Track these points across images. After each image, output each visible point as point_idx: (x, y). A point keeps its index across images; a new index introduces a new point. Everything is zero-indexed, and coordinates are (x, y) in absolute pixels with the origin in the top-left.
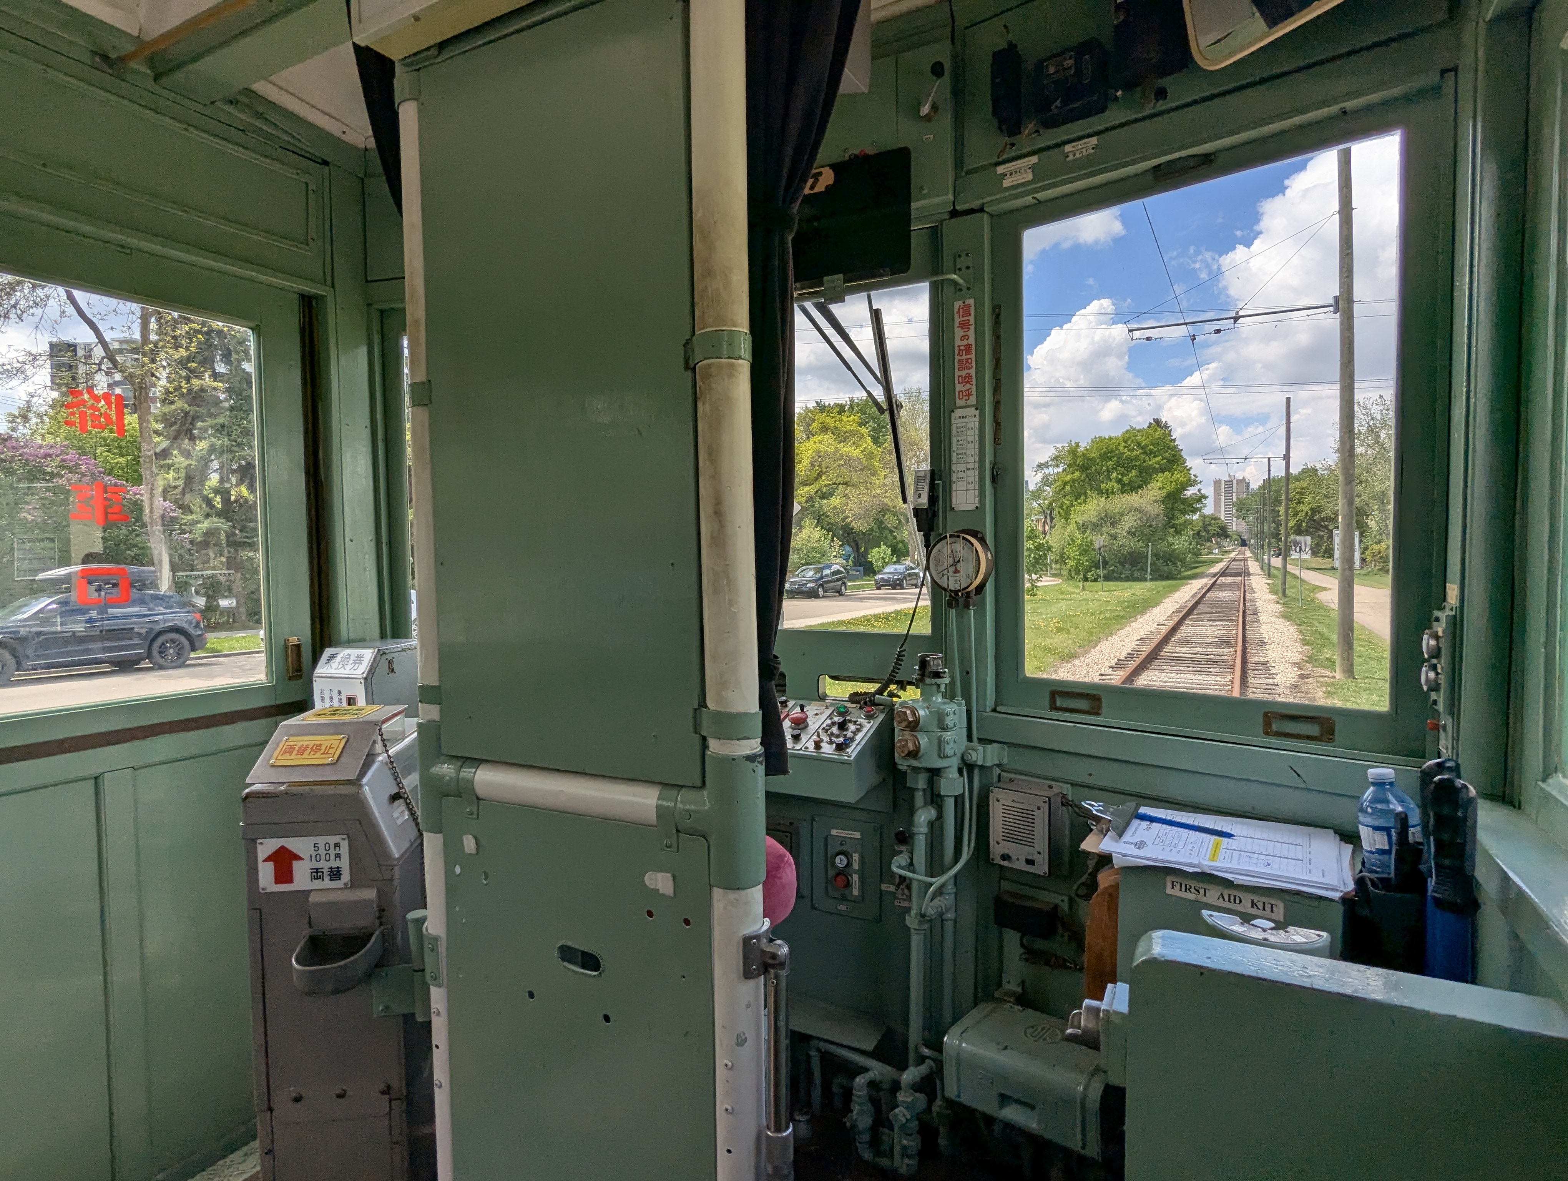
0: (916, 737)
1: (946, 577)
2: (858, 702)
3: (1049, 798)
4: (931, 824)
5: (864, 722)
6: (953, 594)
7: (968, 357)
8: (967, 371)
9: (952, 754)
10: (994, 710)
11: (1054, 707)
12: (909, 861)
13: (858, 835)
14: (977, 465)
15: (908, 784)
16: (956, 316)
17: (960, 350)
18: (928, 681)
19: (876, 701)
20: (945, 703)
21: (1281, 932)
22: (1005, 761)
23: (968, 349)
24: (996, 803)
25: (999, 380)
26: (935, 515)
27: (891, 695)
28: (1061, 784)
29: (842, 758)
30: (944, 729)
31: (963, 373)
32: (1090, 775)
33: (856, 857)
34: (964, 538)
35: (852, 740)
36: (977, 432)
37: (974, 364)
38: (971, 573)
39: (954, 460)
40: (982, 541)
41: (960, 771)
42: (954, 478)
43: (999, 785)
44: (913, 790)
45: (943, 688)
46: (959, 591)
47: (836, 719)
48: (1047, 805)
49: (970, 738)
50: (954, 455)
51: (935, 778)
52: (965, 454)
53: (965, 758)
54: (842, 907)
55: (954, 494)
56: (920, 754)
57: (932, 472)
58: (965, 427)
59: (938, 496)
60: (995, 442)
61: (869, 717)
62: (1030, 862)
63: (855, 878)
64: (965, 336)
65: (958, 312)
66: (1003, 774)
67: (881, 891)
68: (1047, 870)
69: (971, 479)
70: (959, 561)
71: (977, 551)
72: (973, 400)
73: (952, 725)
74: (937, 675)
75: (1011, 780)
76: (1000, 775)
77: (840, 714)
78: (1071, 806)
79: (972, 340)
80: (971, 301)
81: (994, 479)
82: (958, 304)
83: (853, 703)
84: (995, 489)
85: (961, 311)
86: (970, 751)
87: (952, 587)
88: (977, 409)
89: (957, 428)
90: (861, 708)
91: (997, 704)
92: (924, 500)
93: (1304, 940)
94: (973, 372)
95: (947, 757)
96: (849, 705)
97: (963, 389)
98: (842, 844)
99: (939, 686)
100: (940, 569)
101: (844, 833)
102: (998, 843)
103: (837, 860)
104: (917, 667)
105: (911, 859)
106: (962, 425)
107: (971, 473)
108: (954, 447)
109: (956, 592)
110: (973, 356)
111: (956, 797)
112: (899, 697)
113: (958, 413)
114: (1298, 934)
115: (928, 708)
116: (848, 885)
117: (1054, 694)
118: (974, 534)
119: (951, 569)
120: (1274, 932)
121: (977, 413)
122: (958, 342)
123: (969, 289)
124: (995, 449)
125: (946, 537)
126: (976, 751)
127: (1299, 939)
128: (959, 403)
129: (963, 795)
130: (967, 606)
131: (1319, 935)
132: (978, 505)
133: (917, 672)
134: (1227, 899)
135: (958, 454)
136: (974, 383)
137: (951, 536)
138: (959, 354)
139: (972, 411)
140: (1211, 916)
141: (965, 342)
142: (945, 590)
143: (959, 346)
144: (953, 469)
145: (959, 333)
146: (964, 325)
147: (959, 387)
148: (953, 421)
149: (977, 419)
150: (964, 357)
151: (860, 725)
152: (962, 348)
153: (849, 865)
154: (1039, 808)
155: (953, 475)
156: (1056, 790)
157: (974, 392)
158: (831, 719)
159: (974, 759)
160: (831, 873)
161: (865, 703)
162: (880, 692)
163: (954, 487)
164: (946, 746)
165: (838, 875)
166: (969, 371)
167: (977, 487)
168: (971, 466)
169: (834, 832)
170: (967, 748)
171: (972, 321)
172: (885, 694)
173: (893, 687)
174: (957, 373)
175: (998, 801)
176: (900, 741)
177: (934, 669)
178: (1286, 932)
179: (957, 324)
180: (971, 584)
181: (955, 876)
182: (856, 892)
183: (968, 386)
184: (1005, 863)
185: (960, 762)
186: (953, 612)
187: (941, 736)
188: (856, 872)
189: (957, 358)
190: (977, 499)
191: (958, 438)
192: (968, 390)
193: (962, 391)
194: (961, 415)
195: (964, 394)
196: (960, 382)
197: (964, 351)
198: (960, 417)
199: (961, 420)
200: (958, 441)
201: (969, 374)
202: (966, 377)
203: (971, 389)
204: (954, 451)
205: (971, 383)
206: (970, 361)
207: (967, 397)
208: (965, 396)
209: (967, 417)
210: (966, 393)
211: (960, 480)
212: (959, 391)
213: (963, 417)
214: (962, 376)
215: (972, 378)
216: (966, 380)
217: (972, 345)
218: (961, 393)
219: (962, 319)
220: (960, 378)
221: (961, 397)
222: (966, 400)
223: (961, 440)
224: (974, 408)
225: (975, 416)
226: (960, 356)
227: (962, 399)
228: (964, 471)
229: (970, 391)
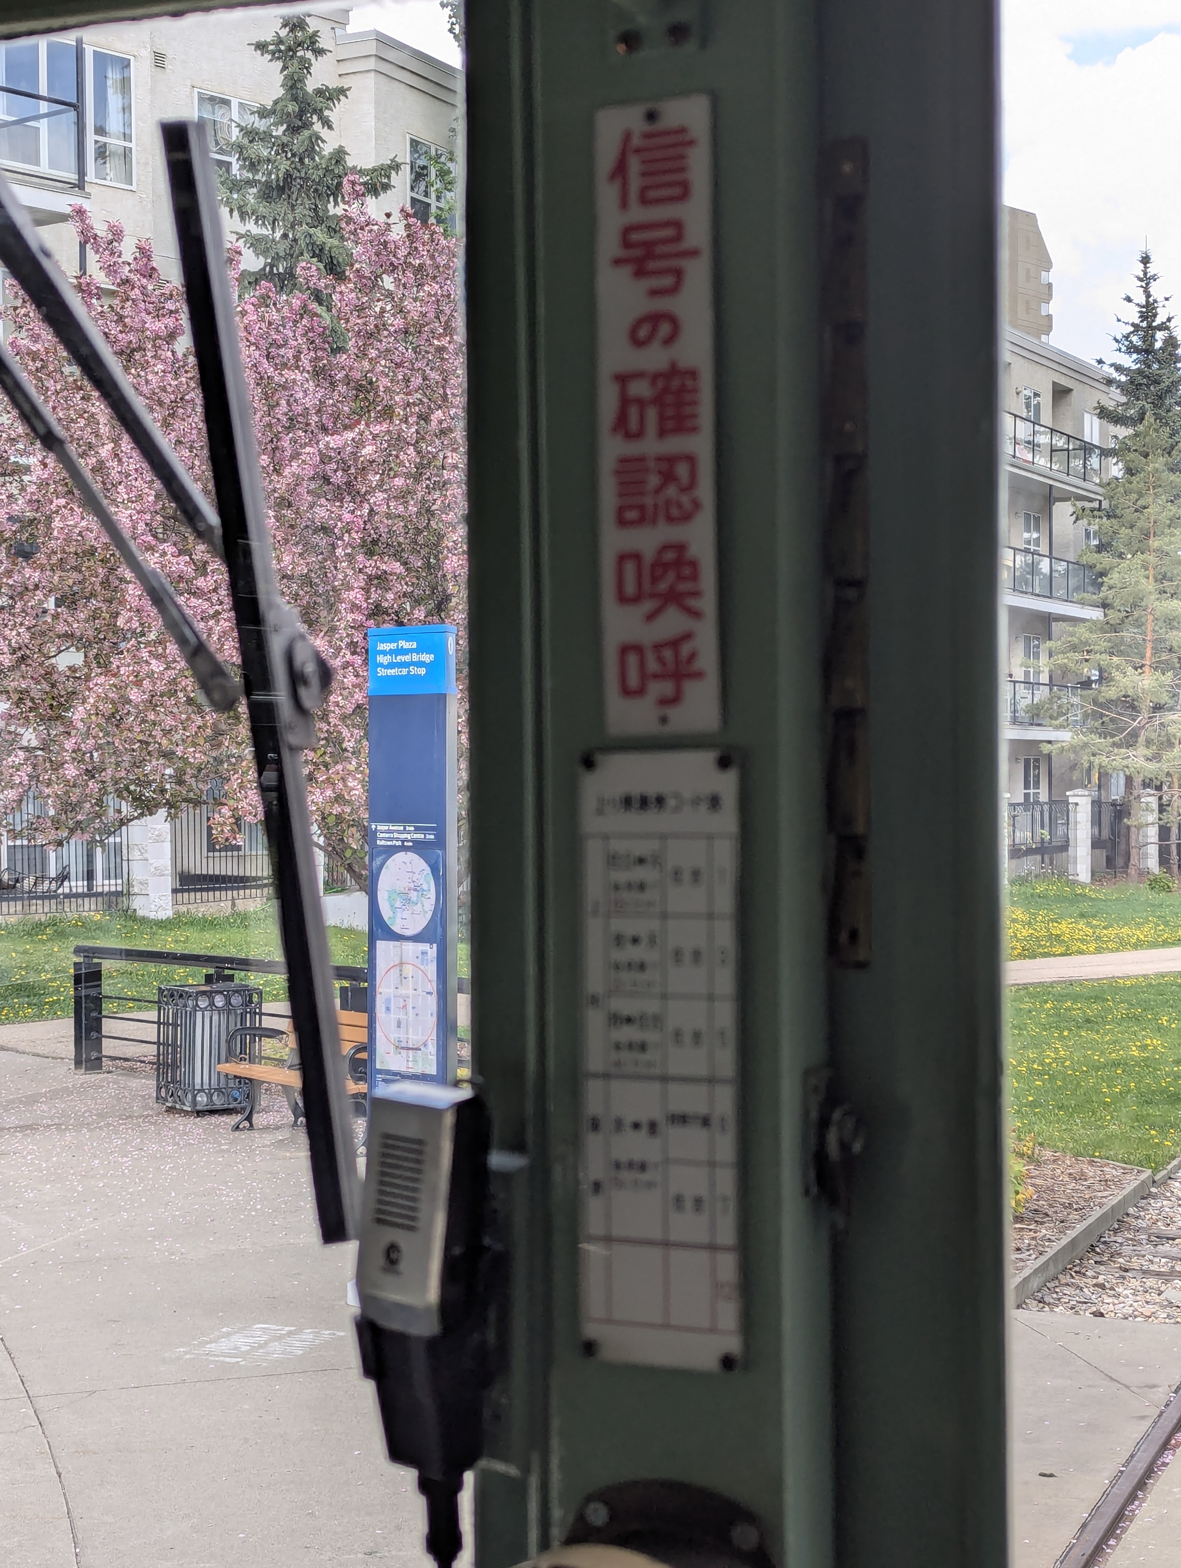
7: (675, 444)
8: (663, 533)
14: (725, 1098)
16: (606, 194)
17: (625, 402)
23: (674, 396)
31: (648, 540)
37: (705, 491)
39: (595, 1058)
42: (594, 1164)
50: (595, 1022)
52: (657, 1021)
55: (592, 1256)
58: (657, 860)
64: (656, 319)
65: (621, 172)
72: (701, 705)
79: (696, 350)
82: (614, 124)
85: (634, 166)
88: (724, 763)
89: (612, 860)
92: (418, 1289)
94: (700, 536)
97: (649, 635)
106: (640, 848)
107: (684, 1142)
108: (594, 979)
110: (700, 443)
113: (617, 775)
121: (725, 783)
122: (614, 351)
123: (678, 33)
128: (624, 715)
132: (733, 1344)
135: (617, 1018)
136: (708, 603)
138: (621, 424)
139: (696, 772)
141: (654, 358)
143: (622, 379)
144: (595, 1099)
145: (619, 296)
146: (645, 255)
147: (620, 624)
148: (590, 823)
149: (727, 820)
150: (651, 446)
152: (640, 389)
155: (595, 1089)
157: (708, 661)
163: (594, 1212)
166: (674, 533)
167: (727, 1234)
168: (689, 1100)
171: (698, 232)
174: (612, 539)
179: (607, 248)
183: (673, 622)
189: (611, 449)
190: (728, 1314)
191: (619, 925)
192: (675, 643)
193: (638, 649)
194: (636, 789)
195: (652, 666)
196: (630, 588)
197: (652, 415)
198: (627, 802)
199: (636, 821)
200: (619, 940)
201: (681, 548)
202: (660, 567)
203: (688, 636)
204: (594, 1000)
205: (692, 602)
206: (682, 470)
207: (666, 688)
208: (656, 676)
209: (671, 802)
210: (661, 660)
211: (626, 1175)
212: (625, 650)
213: (644, 802)
214: (637, 557)
215: (695, 577)
216: (663, 586)
217: (693, 374)
218: (632, 660)
219: (638, 214)
220: (630, 568)
221: (633, 681)
222: (664, 702)
223: (635, 940)
224: (708, 758)
225: (715, 802)
226: (629, 436)
227: (640, 692)
228: (653, 1127)
229: (685, 649)
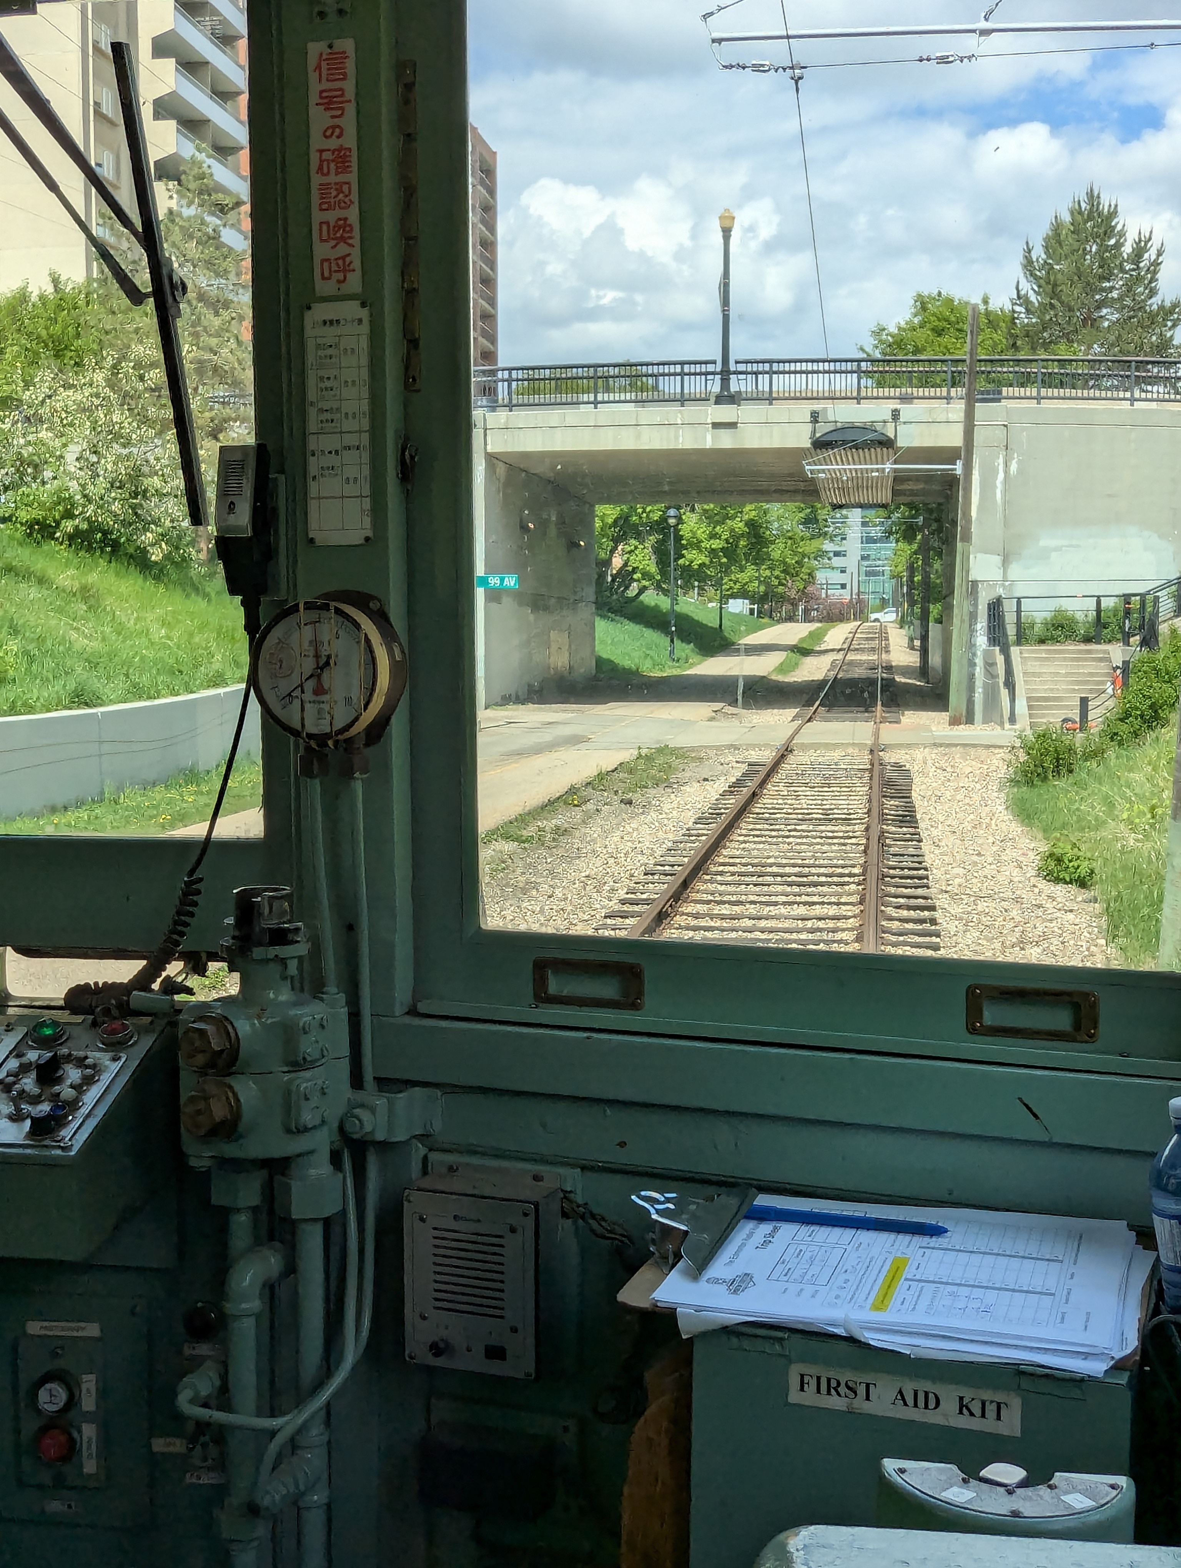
0: (231, 1087)
1: (297, 703)
2: (90, 1011)
3: (536, 1205)
4: (270, 1289)
5: (103, 1058)
6: (313, 744)
7: (341, 178)
8: (338, 213)
9: (318, 1122)
10: (413, 1012)
11: (542, 997)
12: (218, 1383)
13: (92, 1330)
14: (365, 438)
15: (214, 1201)
16: (313, 76)
17: (321, 161)
18: (258, 953)
19: (133, 1005)
20: (296, 1004)
21: (1043, 1490)
22: (437, 1126)
23: (341, 158)
24: (418, 1224)
25: (415, 238)
26: (269, 554)
27: (172, 987)
28: (561, 1170)
29: (46, 1153)
30: (297, 1064)
31: (332, 216)
32: (622, 1144)
33: (89, 1383)
34: (338, 611)
35: (73, 1105)
36: (364, 361)
37: (355, 196)
38: (357, 694)
39: (312, 426)
40: (381, 618)
41: (336, 1159)
42: (313, 470)
43: (426, 1183)
44: (225, 1213)
45: (293, 968)
46: (328, 736)
47: (32, 1056)
48: (530, 1222)
49: (357, 1081)
50: (312, 412)
51: (278, 1178)
52: (338, 410)
53: (348, 1128)
54: (55, 1506)
55: (313, 505)
56: (241, 1128)
57: (261, 449)
58: (337, 346)
59: (275, 510)
60: (406, 386)
61: (115, 1046)
62: (495, 1353)
63: (89, 1431)
64: (334, 127)
65: (319, 67)
66: (434, 1157)
67: (152, 1454)
68: (532, 1370)
69: (351, 472)
70: (327, 663)
71: (368, 641)
72: (354, 283)
73: (317, 1055)
74: (280, 937)
75: (451, 1169)
76: (425, 1158)
77: (44, 1043)
78: (583, 1217)
79: (350, 140)
80: (347, 45)
81: (406, 473)
82: (315, 49)
83: (75, 1011)
84: (407, 496)
85: (324, 65)
86: (357, 1111)
87: (311, 728)
88: (363, 305)
89: (318, 346)
90: (95, 1024)
91: (418, 994)
92: (243, 518)
93: (1089, 1503)
94: (353, 215)
95: (306, 1130)
96: (64, 1016)
97: (333, 255)
98: (55, 1355)
99: (283, 962)
100: (285, 687)
101: (59, 1329)
102: (424, 1318)
103: (43, 1395)
104: (230, 920)
105: (224, 1377)
106: (329, 341)
107: (349, 457)
108: (311, 395)
109: (322, 739)
110: (353, 177)
111: (327, 1222)
112: (190, 991)
113: (320, 312)
114: (1074, 1489)
115: (259, 1017)
116: (71, 1450)
117: (541, 967)
118: (362, 601)
119: (309, 686)
120: (1028, 1492)
121: (364, 313)
122: (317, 141)
123: (342, 13)
124: (406, 405)
125: (295, 609)
126: (373, 1110)
127: (1078, 1501)
128: (323, 287)
129: (344, 1212)
130: (347, 773)
131: (1113, 1487)
132: (370, 534)
133: (232, 932)
134: (911, 1402)
135: (321, 411)
136: (356, 241)
137: (309, 606)
138: (320, 169)
139: (352, 310)
140: (902, 1471)
141: (333, 143)
142: (296, 734)
143: (321, 151)
144: (312, 443)
145: (319, 118)
146: (329, 102)
147: (321, 250)
148: (309, 332)
149: (365, 328)
150: (332, 178)
151: (94, 1066)
152: (327, 155)
153: (72, 1402)
154: (513, 1230)
155: (312, 460)
156: (549, 1184)
157: (357, 264)
158: (19, 1056)
159: (368, 1128)
160: (30, 1426)
161: (107, 1012)
162: (142, 981)
163: (313, 488)
164: (303, 1103)
165: (45, 1430)
166: (342, 214)
167: (367, 491)
168: (351, 440)
169: (34, 1328)
170: (353, 1105)
171: (350, 93)
172: (156, 986)
173: (174, 969)
174: (317, 216)
175: (422, 1220)
176: (192, 1099)
177: (272, 923)
178: (1051, 1487)
179: (314, 98)
180: (356, 719)
181: (328, 1404)
182: (90, 1467)
183: (343, 249)
184: (440, 1362)
185: (336, 1137)
186: (316, 785)
187: (290, 1081)
188: (88, 1417)
189: (316, 180)
190: (367, 521)
191: (321, 373)
192: (343, 258)
193: (328, 260)
194: (328, 317)
195: (334, 268)
196: (325, 237)
197: (332, 165)
198: (325, 322)
199: (329, 331)
200: (322, 379)
201: (346, 219)
202: (337, 227)
203: (349, 255)
204: (312, 404)
205: (350, 241)
206: (345, 188)
207: (340, 276)
208: (336, 271)
209: (342, 322)
210: (338, 265)
211: (326, 472)
212: (323, 261)
213: (331, 322)
214: (328, 223)
215: (351, 231)
216: (338, 235)
217: (350, 150)
218: (326, 264)
219: (325, 85)
220: (325, 227)
221: (326, 274)
222: (339, 282)
223: (329, 378)
224: (357, 303)
225: (360, 321)
226: (323, 174)
227: (329, 279)
228: (337, 452)
229: (348, 260)
